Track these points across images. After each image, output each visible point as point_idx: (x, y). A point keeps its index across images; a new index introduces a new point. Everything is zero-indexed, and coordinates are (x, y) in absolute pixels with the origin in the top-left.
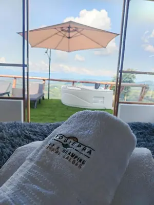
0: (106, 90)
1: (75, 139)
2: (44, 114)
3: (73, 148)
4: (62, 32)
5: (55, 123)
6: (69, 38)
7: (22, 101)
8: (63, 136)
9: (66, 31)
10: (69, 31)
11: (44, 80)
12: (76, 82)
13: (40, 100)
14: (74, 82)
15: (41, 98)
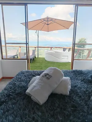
0: (69, 52)
1: (48, 74)
2: (36, 66)
3: (47, 76)
4: (44, 21)
5: (43, 70)
6: (48, 24)
7: (27, 60)
8: (45, 74)
9: (46, 21)
10: (48, 21)
11: (35, 48)
12: (53, 48)
13: (34, 58)
14: (51, 48)
15: (34, 57)
